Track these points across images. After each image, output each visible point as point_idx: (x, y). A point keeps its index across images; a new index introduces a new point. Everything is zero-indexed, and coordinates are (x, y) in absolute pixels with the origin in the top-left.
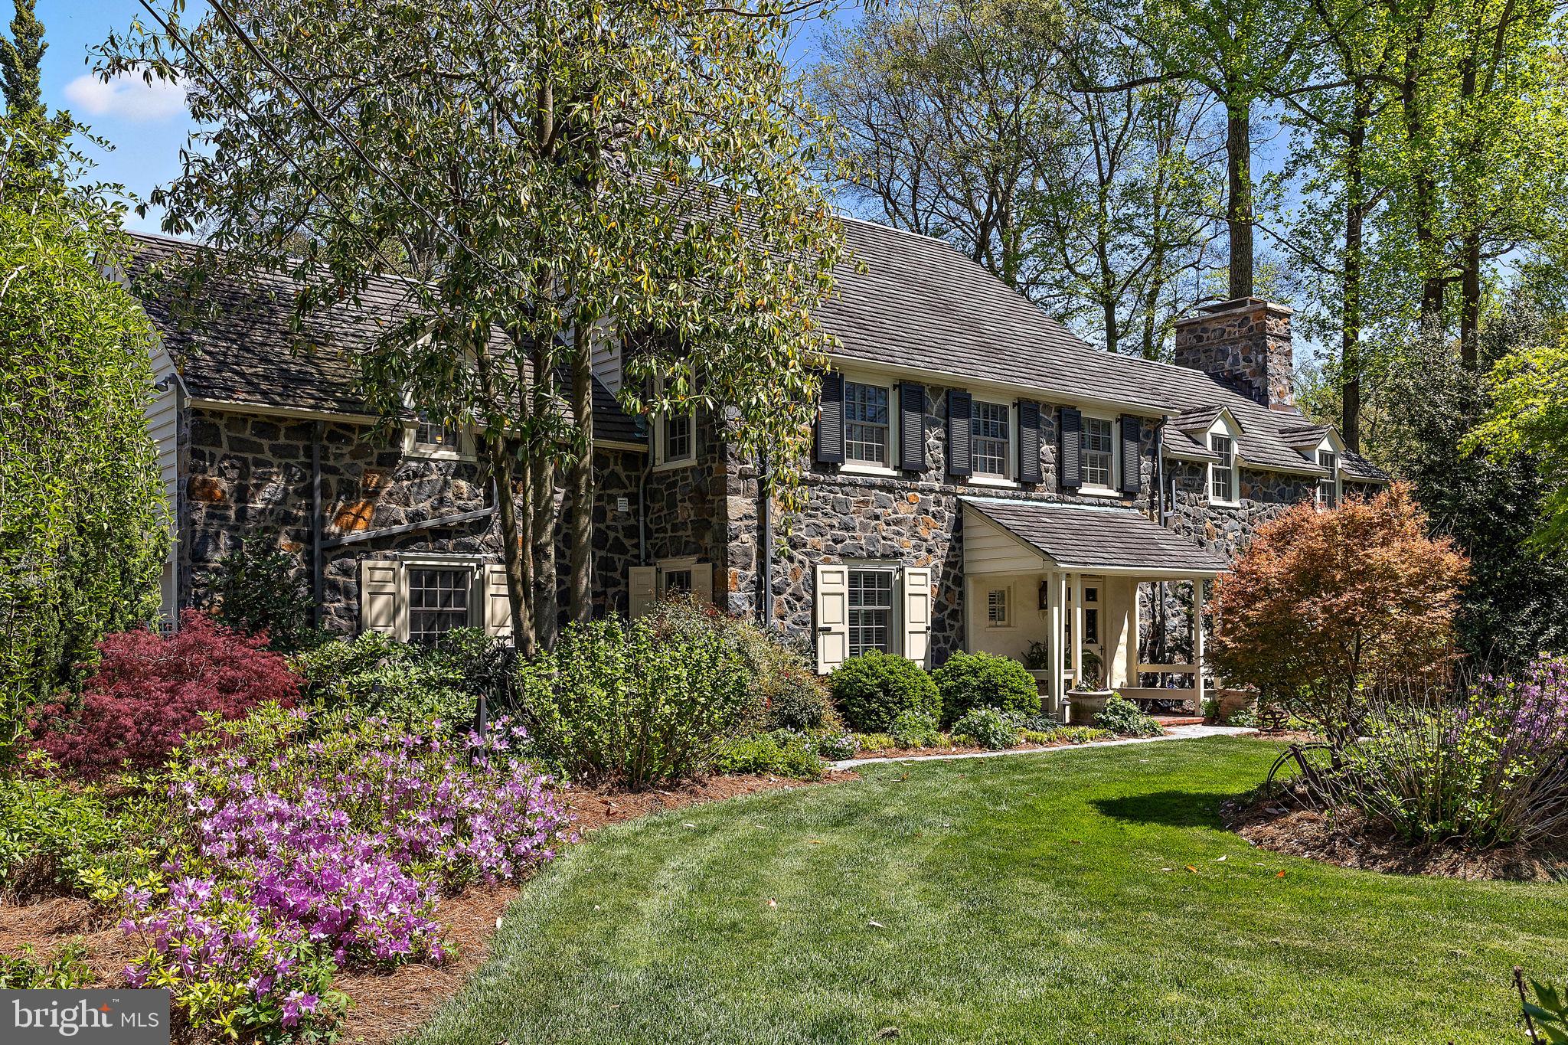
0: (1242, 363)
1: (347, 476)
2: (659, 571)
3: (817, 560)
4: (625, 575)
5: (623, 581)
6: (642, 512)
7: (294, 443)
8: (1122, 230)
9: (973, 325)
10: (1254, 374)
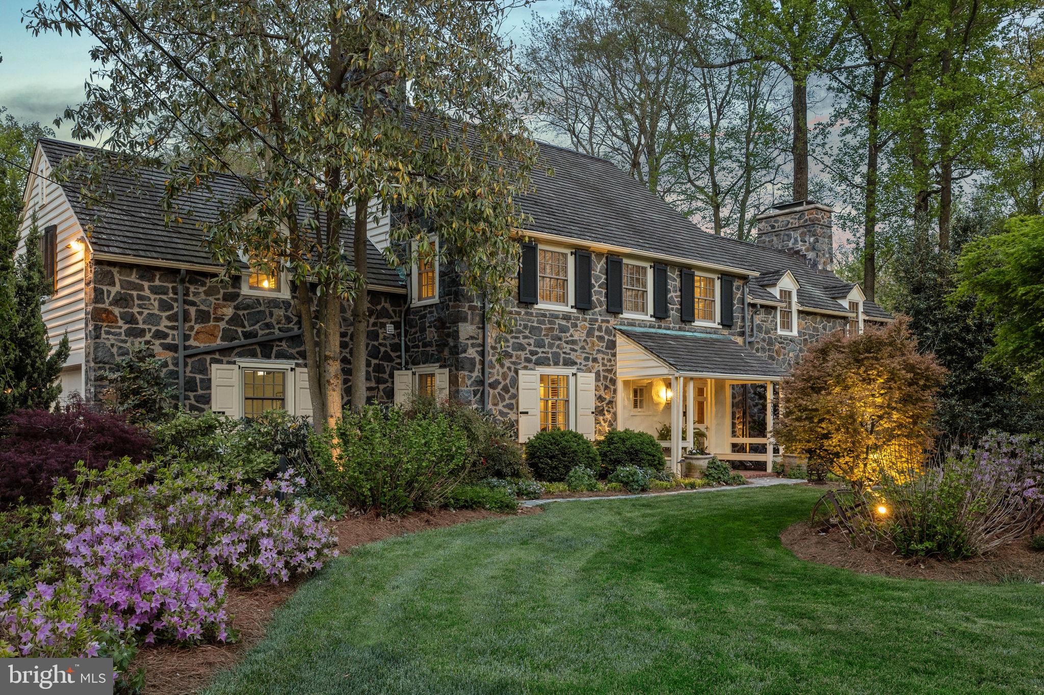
0: (800, 243)
1: (202, 307)
2: (414, 374)
3: (519, 367)
4: (392, 376)
5: (390, 380)
6: (403, 334)
7: (165, 284)
8: (725, 158)
9: (624, 214)
10: (807, 250)
